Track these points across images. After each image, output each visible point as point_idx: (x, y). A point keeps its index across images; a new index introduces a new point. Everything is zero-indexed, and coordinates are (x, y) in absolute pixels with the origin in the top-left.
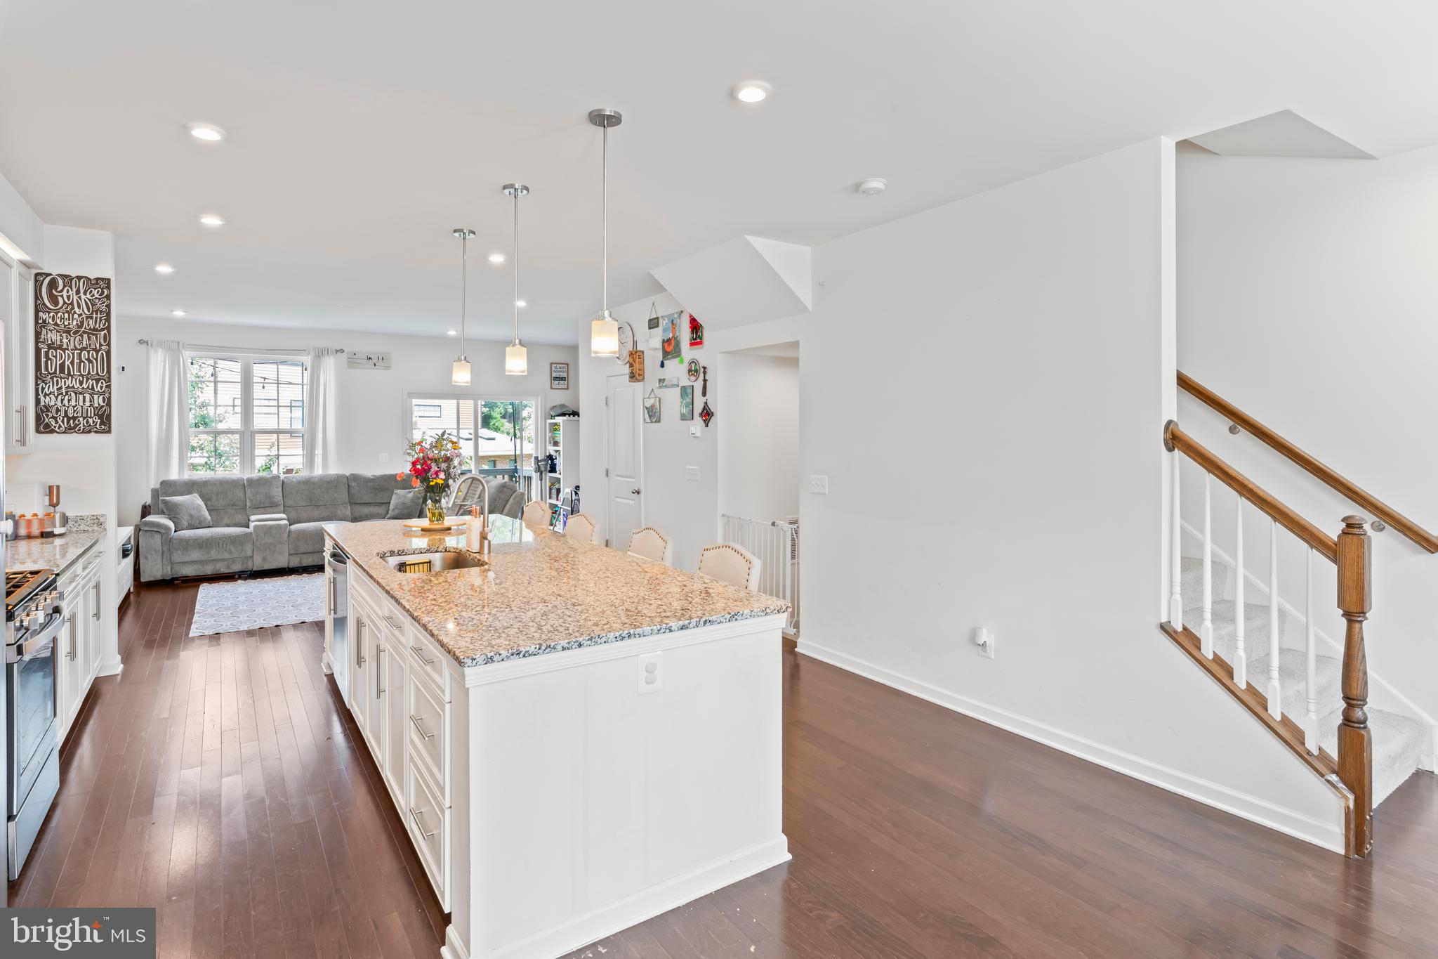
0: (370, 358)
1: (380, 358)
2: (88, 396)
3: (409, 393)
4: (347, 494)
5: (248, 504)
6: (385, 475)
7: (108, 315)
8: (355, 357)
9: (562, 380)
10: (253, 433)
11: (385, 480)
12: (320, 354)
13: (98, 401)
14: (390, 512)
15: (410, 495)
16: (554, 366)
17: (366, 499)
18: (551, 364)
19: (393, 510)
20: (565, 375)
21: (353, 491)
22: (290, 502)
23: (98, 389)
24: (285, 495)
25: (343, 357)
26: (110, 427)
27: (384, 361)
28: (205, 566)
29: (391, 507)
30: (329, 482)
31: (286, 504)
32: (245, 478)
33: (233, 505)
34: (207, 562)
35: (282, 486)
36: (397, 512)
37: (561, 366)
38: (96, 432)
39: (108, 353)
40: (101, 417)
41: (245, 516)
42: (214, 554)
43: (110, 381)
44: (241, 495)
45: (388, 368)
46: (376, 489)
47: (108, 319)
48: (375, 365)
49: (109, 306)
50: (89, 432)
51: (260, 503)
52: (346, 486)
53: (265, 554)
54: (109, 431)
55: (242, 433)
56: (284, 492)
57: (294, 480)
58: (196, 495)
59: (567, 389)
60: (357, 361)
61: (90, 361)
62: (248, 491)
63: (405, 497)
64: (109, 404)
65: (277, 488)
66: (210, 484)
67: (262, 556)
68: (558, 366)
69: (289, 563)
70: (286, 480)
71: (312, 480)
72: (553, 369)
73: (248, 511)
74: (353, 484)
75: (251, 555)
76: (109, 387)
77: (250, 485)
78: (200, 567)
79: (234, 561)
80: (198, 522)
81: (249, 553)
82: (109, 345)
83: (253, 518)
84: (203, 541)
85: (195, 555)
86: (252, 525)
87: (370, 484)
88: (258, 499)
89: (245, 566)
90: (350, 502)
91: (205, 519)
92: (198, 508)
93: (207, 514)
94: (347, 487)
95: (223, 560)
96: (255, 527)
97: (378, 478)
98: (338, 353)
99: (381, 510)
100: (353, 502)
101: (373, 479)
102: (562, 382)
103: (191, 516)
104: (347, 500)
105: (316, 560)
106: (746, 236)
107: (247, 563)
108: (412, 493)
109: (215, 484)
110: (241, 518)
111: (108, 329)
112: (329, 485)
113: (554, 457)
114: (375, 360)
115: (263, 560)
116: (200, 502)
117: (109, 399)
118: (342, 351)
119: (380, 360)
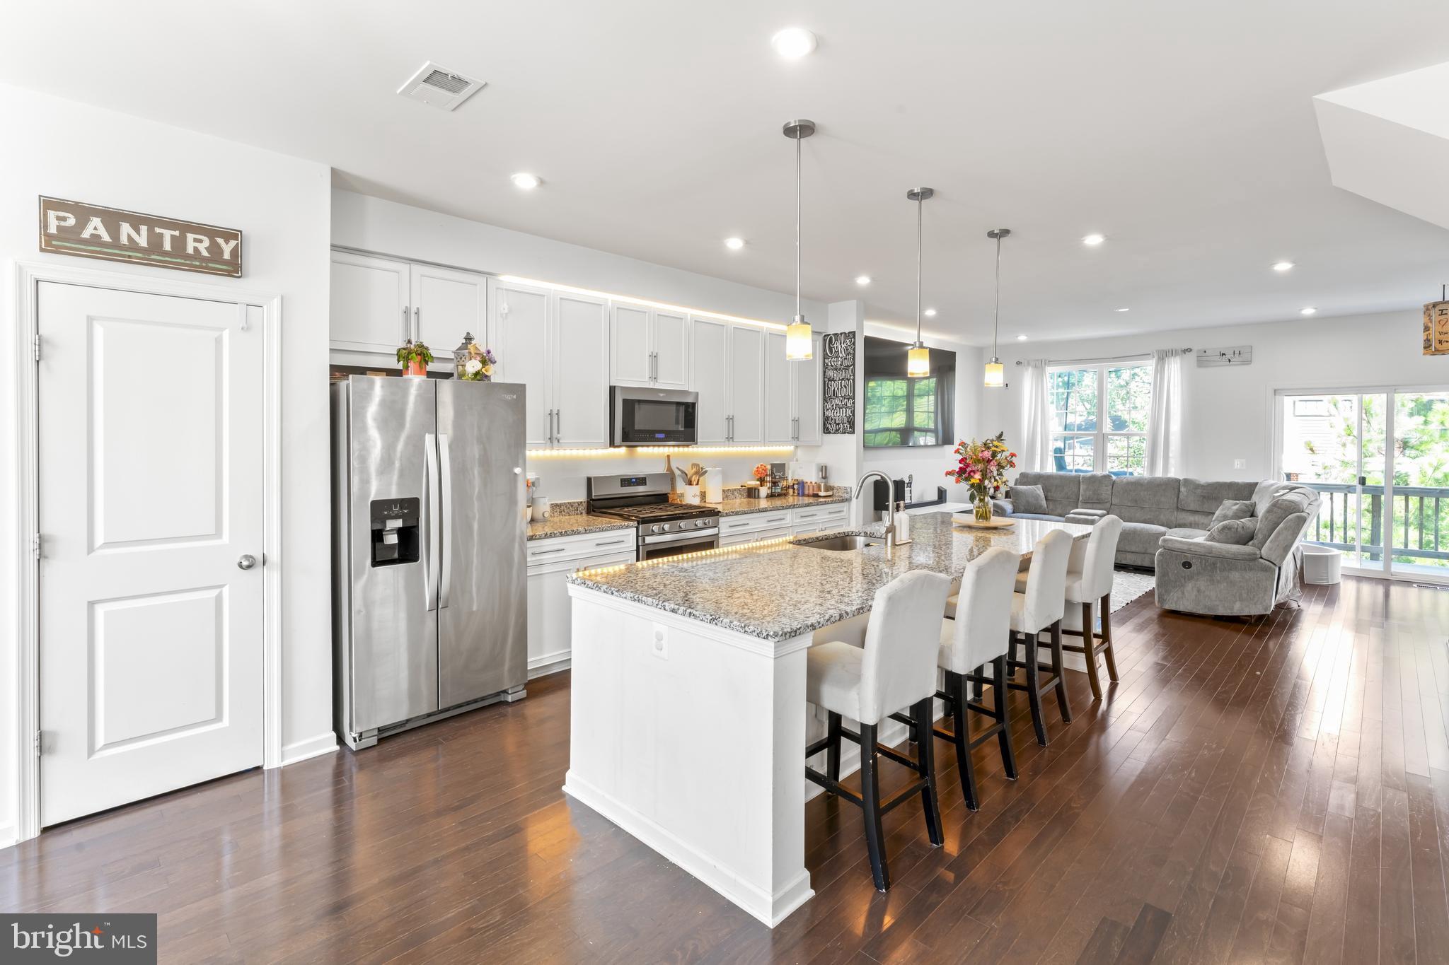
0: (1223, 354)
1: (1237, 352)
2: (844, 409)
3: (1276, 390)
4: (1176, 499)
5: (1080, 498)
6: (1216, 483)
7: (854, 355)
8: (1205, 354)
11: (1216, 488)
12: (1163, 356)
13: (849, 412)
17: (1194, 507)
21: (1180, 495)
22: (1116, 501)
23: (848, 405)
24: (1113, 494)
25: (1191, 357)
26: (854, 430)
27: (1243, 355)
30: (1158, 486)
31: (1113, 502)
32: (1081, 475)
33: (1068, 498)
35: (1112, 485)
38: (848, 433)
39: (854, 380)
40: (849, 422)
43: (854, 399)
44: (1075, 489)
45: (1249, 362)
46: (1204, 497)
47: (854, 359)
48: (1230, 361)
49: (854, 350)
50: (845, 433)
52: (1176, 490)
54: (853, 433)
56: (1113, 491)
57: (1125, 480)
58: (1040, 486)
60: (1208, 359)
61: (845, 386)
62: (1082, 487)
64: (854, 415)
65: (1107, 486)
66: (1056, 478)
70: (1117, 480)
71: (1142, 482)
73: (1079, 504)
74: (1182, 489)
76: (854, 403)
77: (1083, 482)
80: (1033, 508)
82: (854, 375)
83: (1073, 511)
87: (1199, 491)
88: (1088, 495)
90: (1177, 508)
91: (1041, 506)
92: (1037, 497)
93: (1044, 503)
94: (1176, 492)
97: (1209, 485)
98: (1186, 353)
99: (1206, 520)
100: (1180, 508)
101: (1203, 486)
104: (1176, 505)
106: (1317, 97)
108: (1238, 506)
111: (854, 365)
112: (1157, 488)
114: (1228, 356)
116: (1041, 493)
117: (854, 411)
118: (1189, 350)
119: (1237, 355)
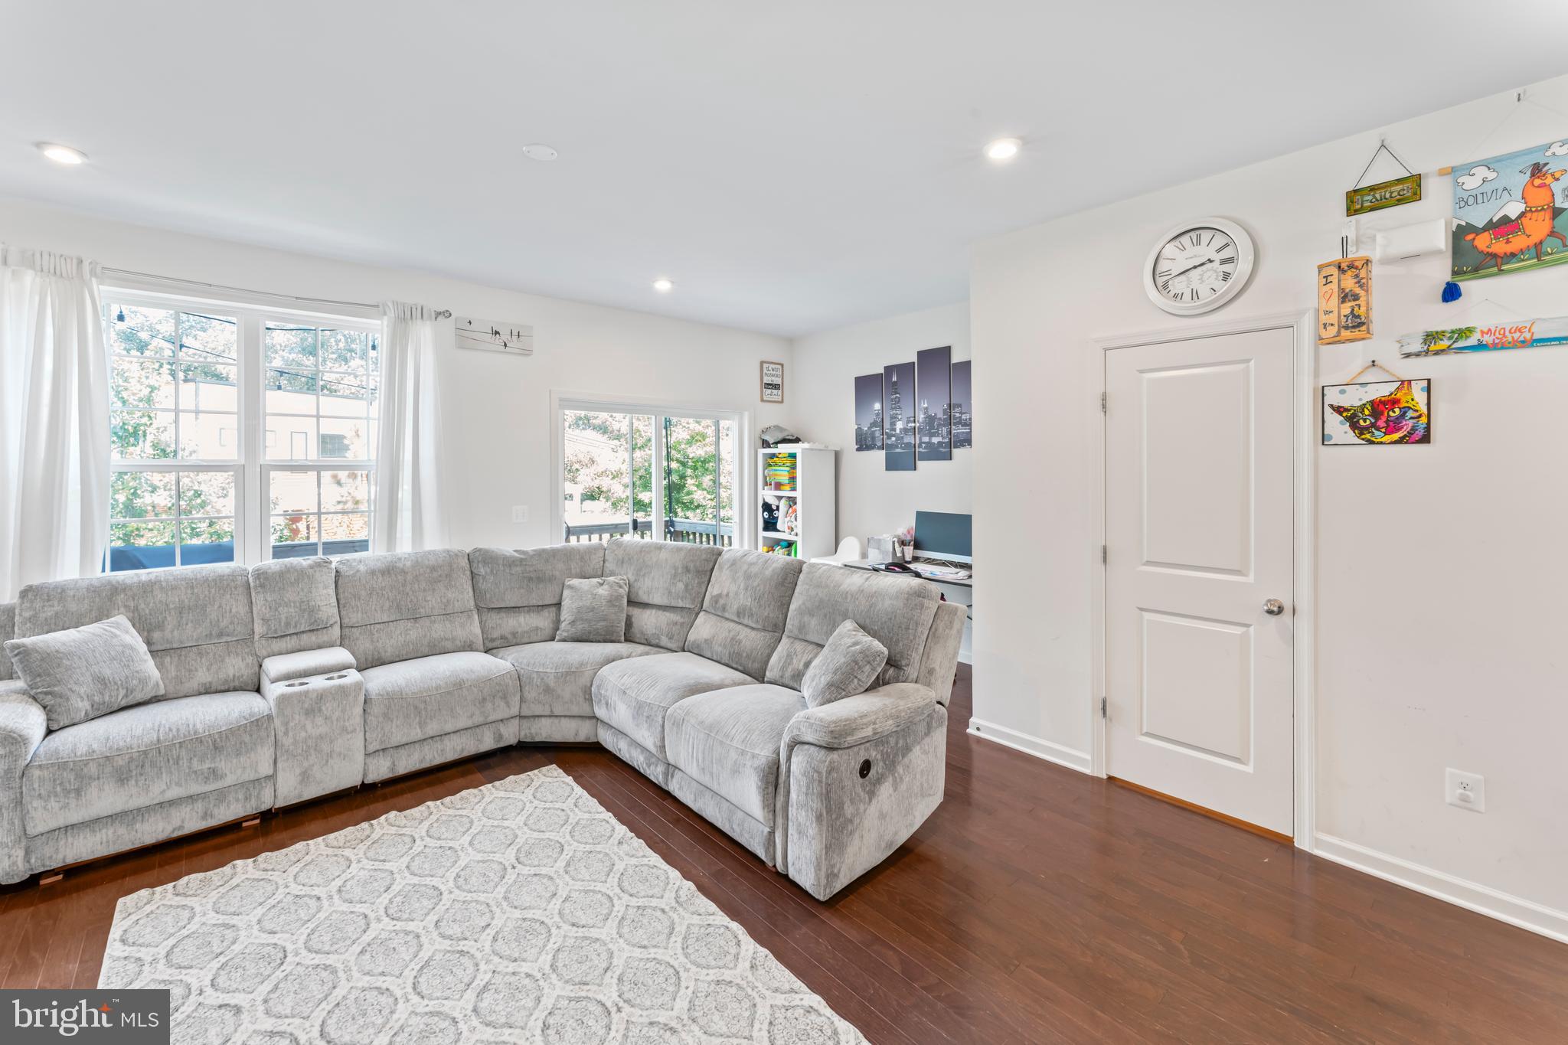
0: (497, 333)
1: (515, 333)
3: (561, 400)
4: (470, 590)
5: (259, 628)
6: (544, 551)
8: (470, 328)
9: (776, 388)
10: (265, 471)
11: (546, 561)
12: (407, 316)
14: (563, 626)
15: (603, 591)
16: (765, 365)
17: (511, 600)
18: (762, 363)
19: (573, 623)
20: (777, 381)
21: (483, 585)
22: (354, 618)
24: (342, 602)
25: (447, 325)
27: (521, 338)
28: (138, 826)
29: (566, 615)
30: (433, 569)
31: (346, 621)
32: (250, 570)
33: (221, 635)
34: (142, 812)
35: (336, 583)
36: (580, 627)
37: (774, 366)
41: (250, 659)
42: (160, 789)
44: (239, 608)
45: (526, 352)
46: (530, 579)
48: (505, 345)
51: (288, 624)
52: (468, 573)
53: (306, 764)
55: (239, 472)
56: (341, 596)
57: (362, 568)
58: (122, 619)
59: (782, 402)
60: (473, 335)
62: (258, 600)
63: (594, 596)
65: (326, 587)
66: (162, 588)
67: (298, 771)
68: (772, 366)
69: (365, 775)
70: (343, 569)
71: (400, 565)
72: (765, 371)
73: (260, 647)
74: (482, 570)
75: (271, 772)
77: (262, 586)
78: (122, 830)
79: (221, 795)
80: (122, 692)
81: (266, 769)
83: (275, 666)
84: (131, 760)
85: (105, 799)
86: (274, 691)
87: (516, 570)
88: (283, 617)
89: (253, 802)
90: (478, 608)
91: (143, 681)
92: (125, 656)
93: (149, 667)
94: (470, 578)
95: (191, 798)
96: (283, 700)
97: (532, 557)
98: (440, 318)
99: (542, 621)
100: (483, 607)
101: (521, 560)
102: (775, 391)
103: (102, 682)
104: (472, 603)
105: (428, 758)
107: (258, 797)
108: (605, 586)
109: (174, 588)
110: (242, 665)
112: (435, 575)
113: (774, 507)
114: (504, 337)
115: (302, 782)
116: (134, 640)
118: (447, 314)
119: (515, 338)
